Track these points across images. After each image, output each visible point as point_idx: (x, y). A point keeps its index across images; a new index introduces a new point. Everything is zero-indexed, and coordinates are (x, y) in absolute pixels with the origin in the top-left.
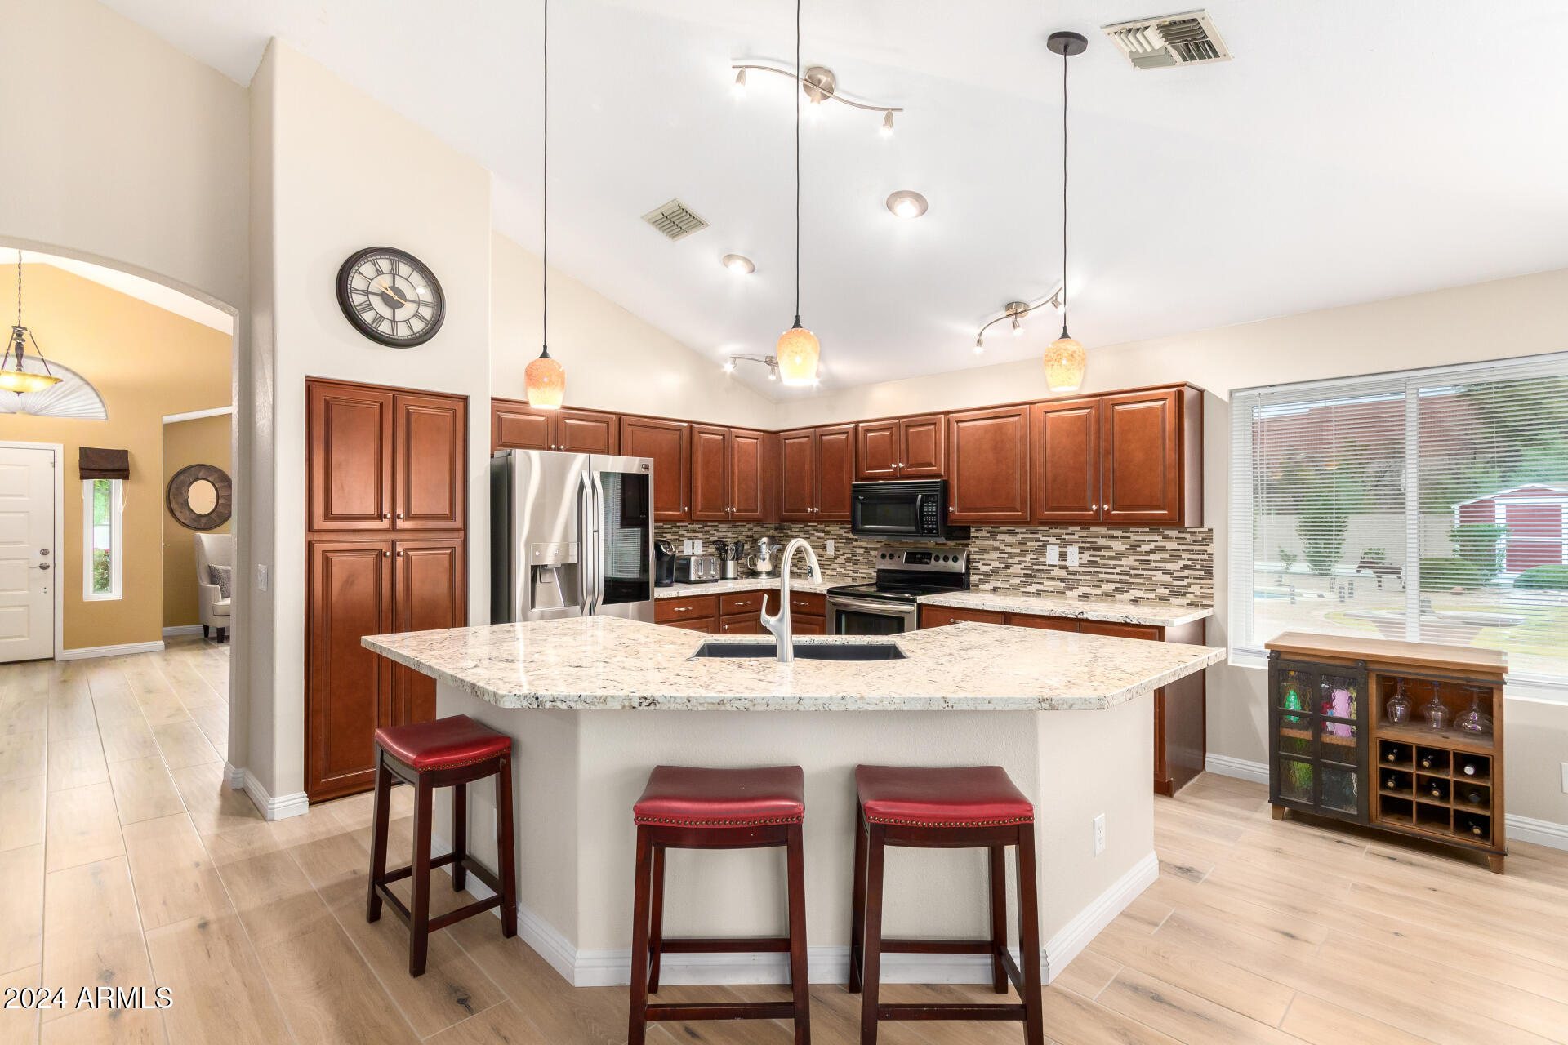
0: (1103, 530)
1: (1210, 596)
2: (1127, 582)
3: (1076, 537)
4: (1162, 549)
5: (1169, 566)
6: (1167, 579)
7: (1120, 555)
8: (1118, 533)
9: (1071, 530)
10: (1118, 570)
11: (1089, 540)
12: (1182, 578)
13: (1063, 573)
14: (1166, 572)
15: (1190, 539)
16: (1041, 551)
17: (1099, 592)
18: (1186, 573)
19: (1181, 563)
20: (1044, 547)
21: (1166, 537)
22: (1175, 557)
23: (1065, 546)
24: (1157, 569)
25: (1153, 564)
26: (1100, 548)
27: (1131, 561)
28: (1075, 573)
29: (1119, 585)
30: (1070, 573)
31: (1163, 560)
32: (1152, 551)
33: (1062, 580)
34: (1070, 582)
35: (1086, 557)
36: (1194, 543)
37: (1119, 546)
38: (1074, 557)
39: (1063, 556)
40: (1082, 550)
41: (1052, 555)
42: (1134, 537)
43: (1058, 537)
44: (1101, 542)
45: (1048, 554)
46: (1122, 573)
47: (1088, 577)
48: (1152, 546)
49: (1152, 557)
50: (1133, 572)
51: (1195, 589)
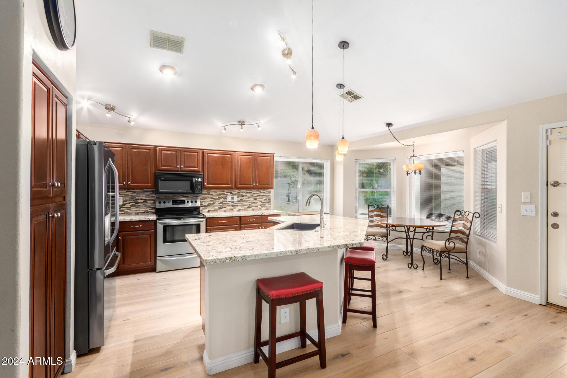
0: (244, 191)
1: (270, 207)
2: (251, 205)
3: (237, 193)
4: (259, 195)
5: (261, 200)
6: (261, 203)
7: (249, 197)
8: (248, 191)
9: (235, 191)
10: (248, 202)
11: (240, 193)
12: (264, 203)
13: (233, 204)
14: (260, 201)
15: (266, 192)
16: (226, 197)
17: (243, 208)
18: (265, 201)
19: (264, 199)
20: (227, 196)
21: (260, 192)
22: (263, 197)
23: (233, 195)
24: (258, 201)
25: (257, 200)
26: (243, 196)
27: (252, 199)
28: (236, 203)
29: (249, 206)
30: (235, 204)
31: (260, 198)
32: (257, 196)
33: (232, 206)
34: (235, 206)
35: (240, 198)
36: (267, 194)
37: (249, 195)
38: (236, 199)
39: (233, 199)
40: (238, 197)
41: (229, 198)
42: (253, 192)
43: (231, 193)
44: (244, 194)
45: (228, 198)
46: (250, 202)
47: (240, 204)
48: (257, 195)
49: (257, 197)
50: (252, 202)
51: (267, 205)
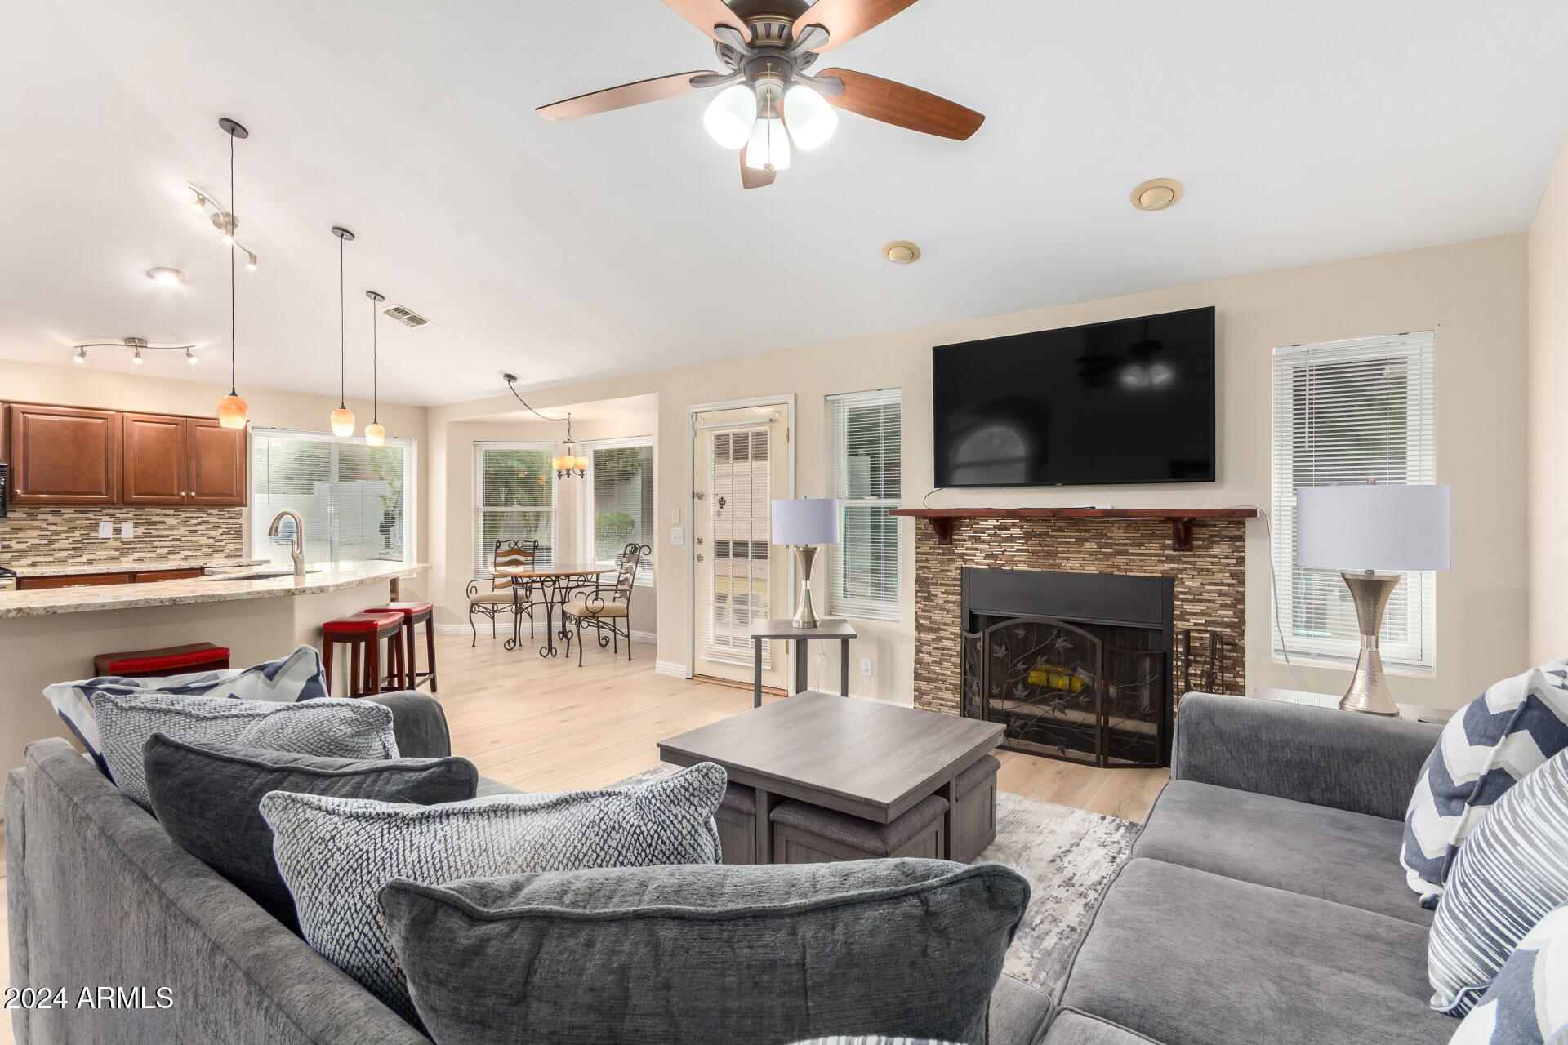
0: (158, 510)
1: (241, 550)
2: (179, 546)
3: (131, 515)
4: (207, 522)
5: (212, 533)
6: (211, 541)
7: (172, 528)
8: (171, 512)
9: (124, 510)
10: (171, 538)
11: (143, 517)
12: (221, 540)
13: (118, 544)
14: (210, 537)
15: (227, 515)
16: (95, 527)
17: (154, 555)
18: (224, 537)
19: (221, 531)
20: (97, 525)
21: (209, 514)
22: (216, 527)
23: (120, 522)
24: (202, 535)
25: (199, 533)
26: (155, 523)
27: (182, 531)
28: (130, 543)
29: (172, 549)
30: (124, 543)
31: (207, 529)
32: (199, 524)
33: (116, 549)
34: (125, 549)
35: (141, 530)
36: (230, 518)
37: (170, 521)
38: (128, 531)
39: (117, 531)
40: (136, 526)
41: (106, 530)
42: (183, 515)
43: (112, 516)
44: (155, 519)
45: (100, 529)
46: (174, 540)
47: (143, 545)
48: (199, 520)
49: (199, 528)
50: (183, 539)
51: (231, 547)
